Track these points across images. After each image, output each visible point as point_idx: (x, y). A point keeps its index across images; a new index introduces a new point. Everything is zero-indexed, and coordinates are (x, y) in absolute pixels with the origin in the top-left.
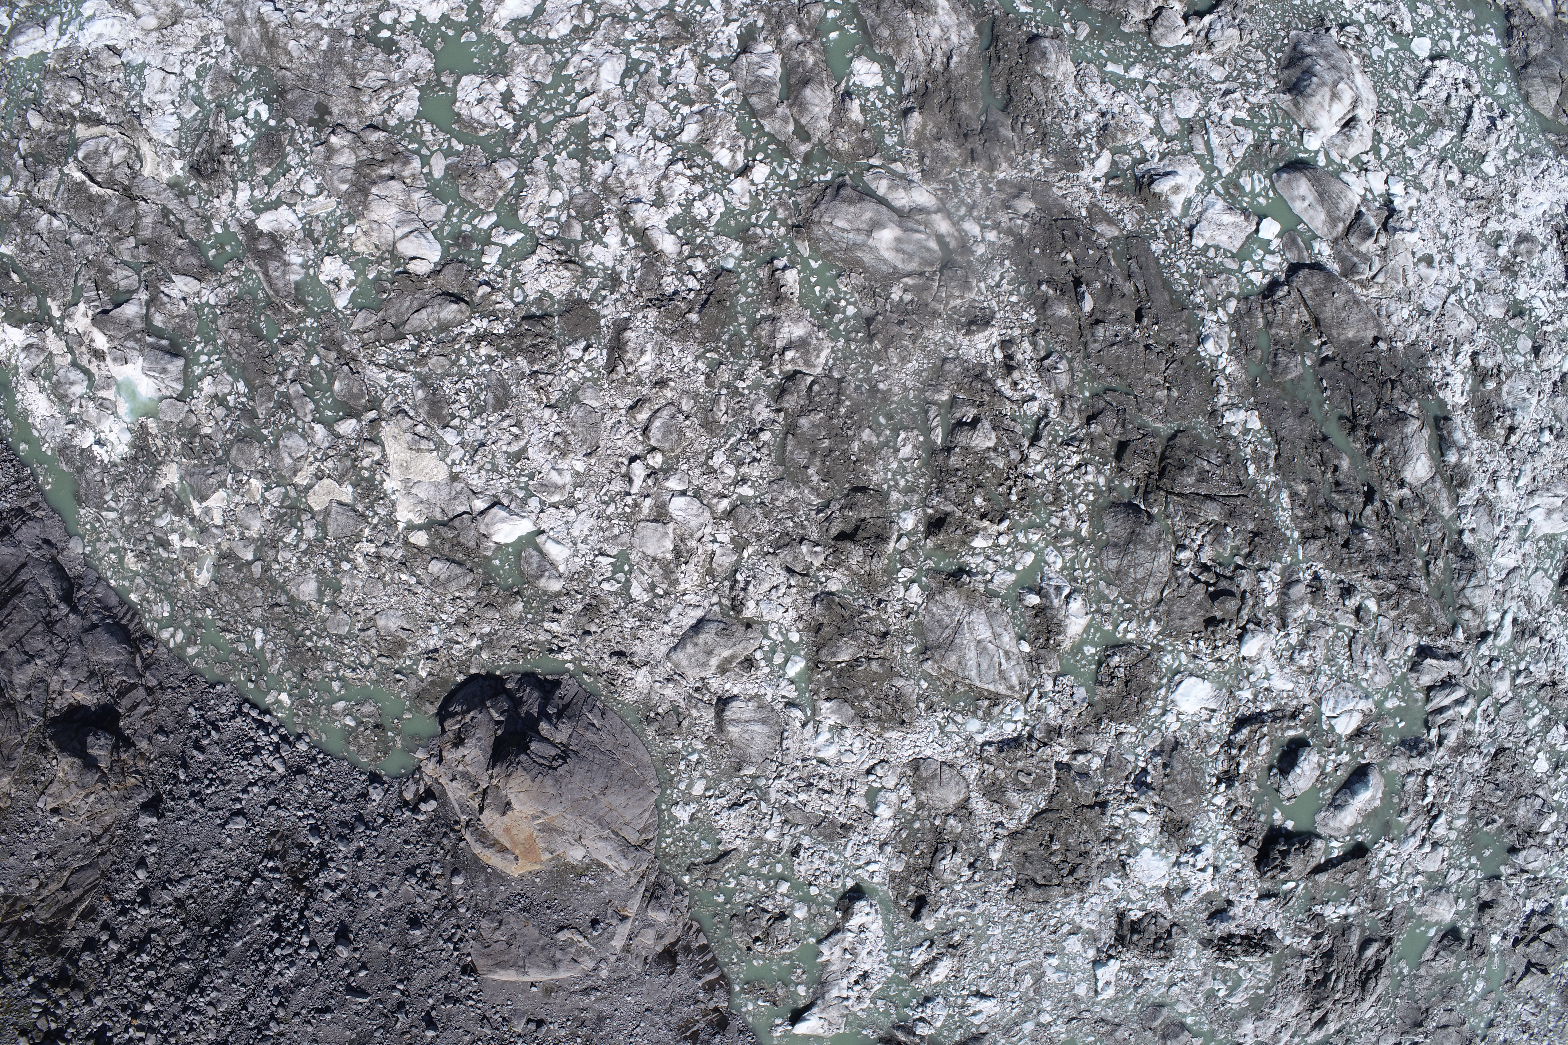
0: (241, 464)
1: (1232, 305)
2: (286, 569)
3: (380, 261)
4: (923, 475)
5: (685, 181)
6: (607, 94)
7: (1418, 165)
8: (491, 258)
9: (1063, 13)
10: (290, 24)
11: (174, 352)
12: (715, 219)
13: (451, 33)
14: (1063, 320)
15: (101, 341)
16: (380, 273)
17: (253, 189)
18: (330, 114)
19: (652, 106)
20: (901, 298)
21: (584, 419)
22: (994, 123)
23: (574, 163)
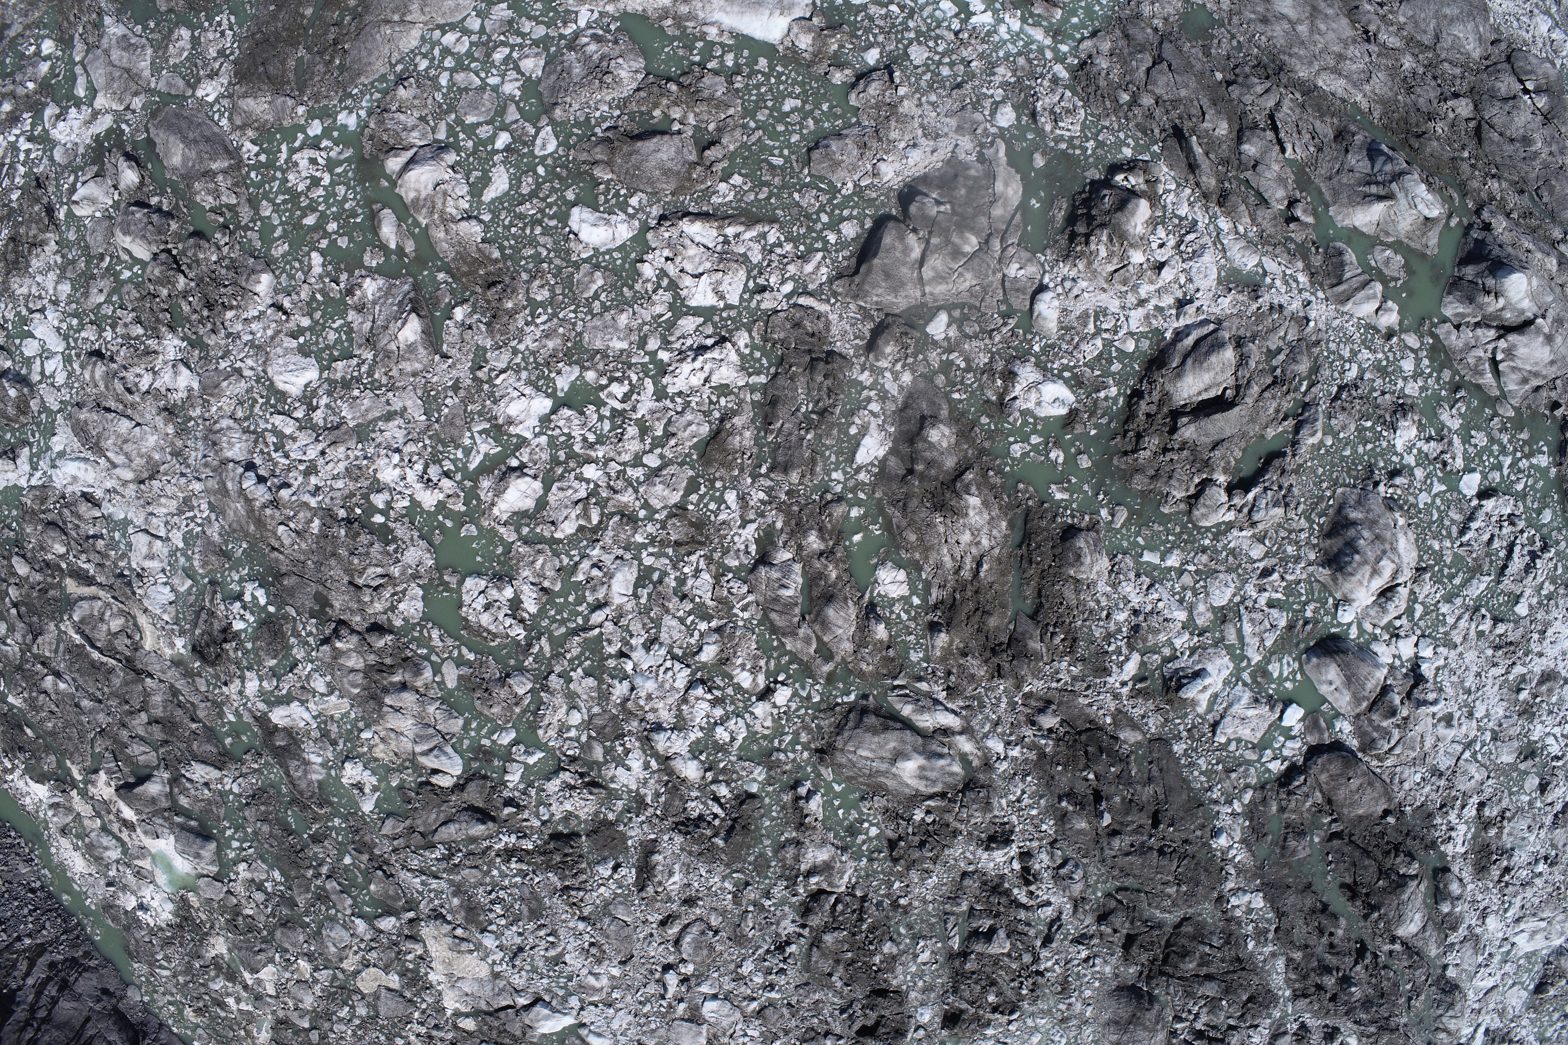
0: (287, 945)
1: (1248, 796)
2: (342, 1038)
3: (401, 769)
4: (939, 976)
5: (705, 705)
6: (620, 607)
7: (1450, 620)
8: (514, 777)
9: (1101, 497)
10: (275, 503)
11: (204, 835)
12: (737, 744)
13: (449, 524)
14: (1081, 832)
15: (128, 813)
16: (403, 781)
17: (261, 679)
18: (332, 606)
19: (669, 621)
20: (923, 820)
21: (617, 933)
22: (1023, 634)
23: (591, 682)
